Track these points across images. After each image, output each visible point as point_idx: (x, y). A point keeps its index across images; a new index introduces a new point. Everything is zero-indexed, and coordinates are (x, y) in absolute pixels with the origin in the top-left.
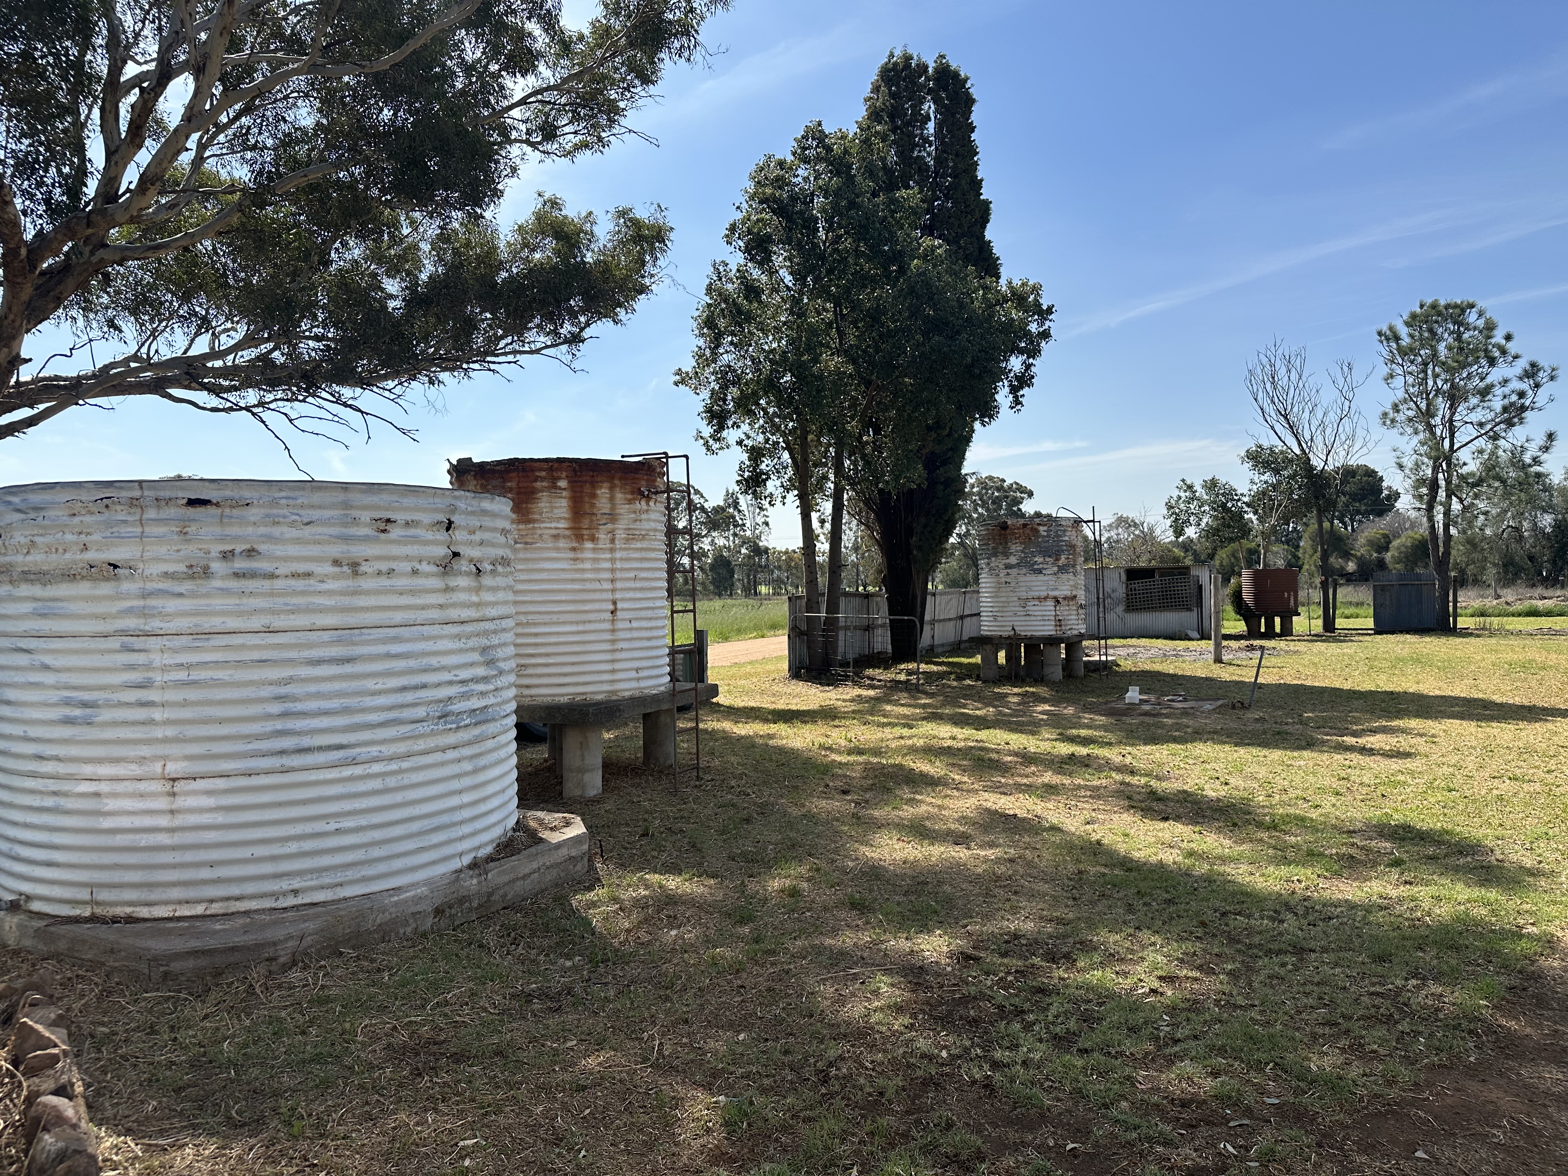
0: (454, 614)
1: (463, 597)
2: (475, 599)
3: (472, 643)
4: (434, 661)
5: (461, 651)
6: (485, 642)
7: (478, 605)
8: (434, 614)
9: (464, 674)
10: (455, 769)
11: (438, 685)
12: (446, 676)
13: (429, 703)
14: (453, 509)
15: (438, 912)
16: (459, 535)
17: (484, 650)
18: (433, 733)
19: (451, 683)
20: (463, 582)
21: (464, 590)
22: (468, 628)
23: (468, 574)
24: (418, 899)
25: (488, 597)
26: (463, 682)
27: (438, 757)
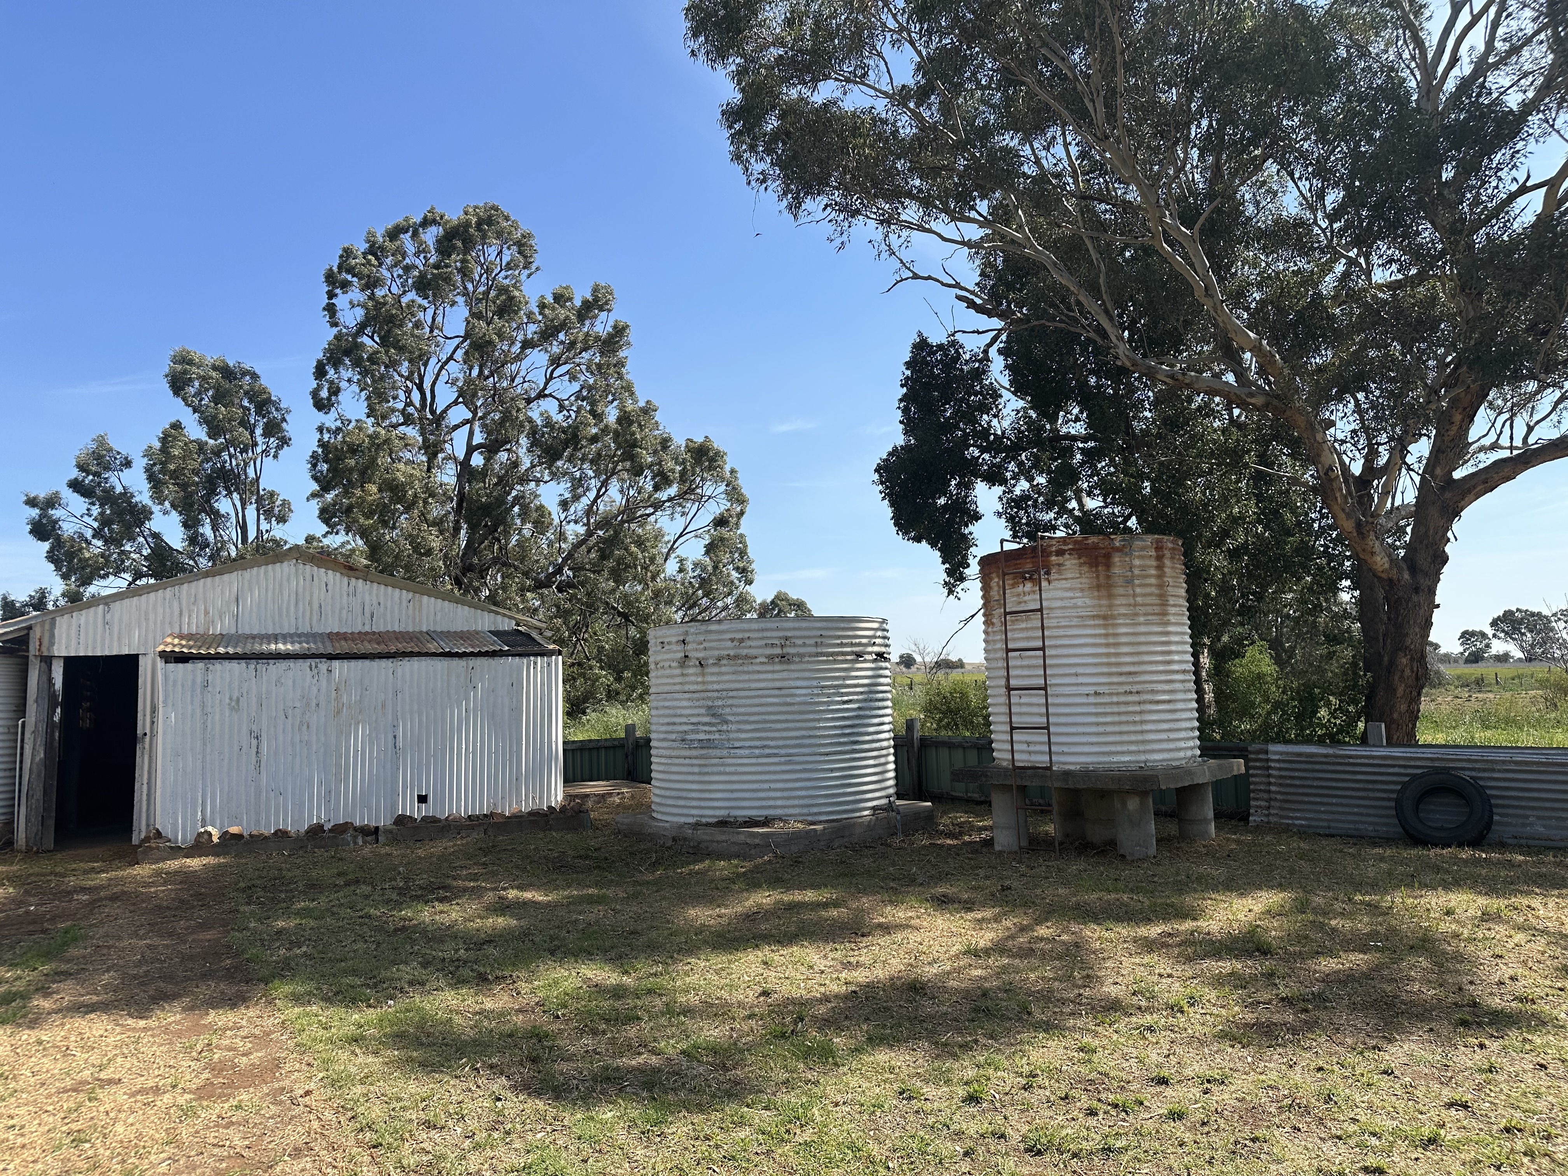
0: (687, 688)
1: (692, 678)
2: (700, 679)
3: (701, 703)
4: (679, 712)
5: (691, 707)
6: (710, 703)
7: (703, 683)
8: (678, 688)
9: (694, 720)
10: (690, 769)
11: (681, 724)
12: (684, 720)
13: (678, 732)
14: (687, 633)
15: (674, 839)
16: (689, 647)
17: (709, 708)
18: (678, 748)
19: (686, 724)
20: (691, 671)
21: (692, 675)
22: (695, 695)
23: (696, 666)
24: (665, 829)
25: (709, 678)
26: (692, 724)
27: (681, 761)
